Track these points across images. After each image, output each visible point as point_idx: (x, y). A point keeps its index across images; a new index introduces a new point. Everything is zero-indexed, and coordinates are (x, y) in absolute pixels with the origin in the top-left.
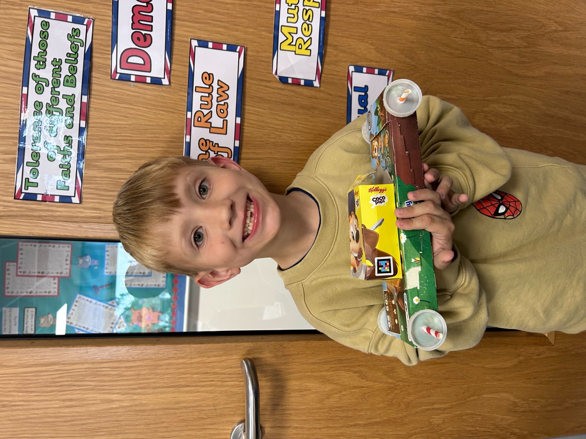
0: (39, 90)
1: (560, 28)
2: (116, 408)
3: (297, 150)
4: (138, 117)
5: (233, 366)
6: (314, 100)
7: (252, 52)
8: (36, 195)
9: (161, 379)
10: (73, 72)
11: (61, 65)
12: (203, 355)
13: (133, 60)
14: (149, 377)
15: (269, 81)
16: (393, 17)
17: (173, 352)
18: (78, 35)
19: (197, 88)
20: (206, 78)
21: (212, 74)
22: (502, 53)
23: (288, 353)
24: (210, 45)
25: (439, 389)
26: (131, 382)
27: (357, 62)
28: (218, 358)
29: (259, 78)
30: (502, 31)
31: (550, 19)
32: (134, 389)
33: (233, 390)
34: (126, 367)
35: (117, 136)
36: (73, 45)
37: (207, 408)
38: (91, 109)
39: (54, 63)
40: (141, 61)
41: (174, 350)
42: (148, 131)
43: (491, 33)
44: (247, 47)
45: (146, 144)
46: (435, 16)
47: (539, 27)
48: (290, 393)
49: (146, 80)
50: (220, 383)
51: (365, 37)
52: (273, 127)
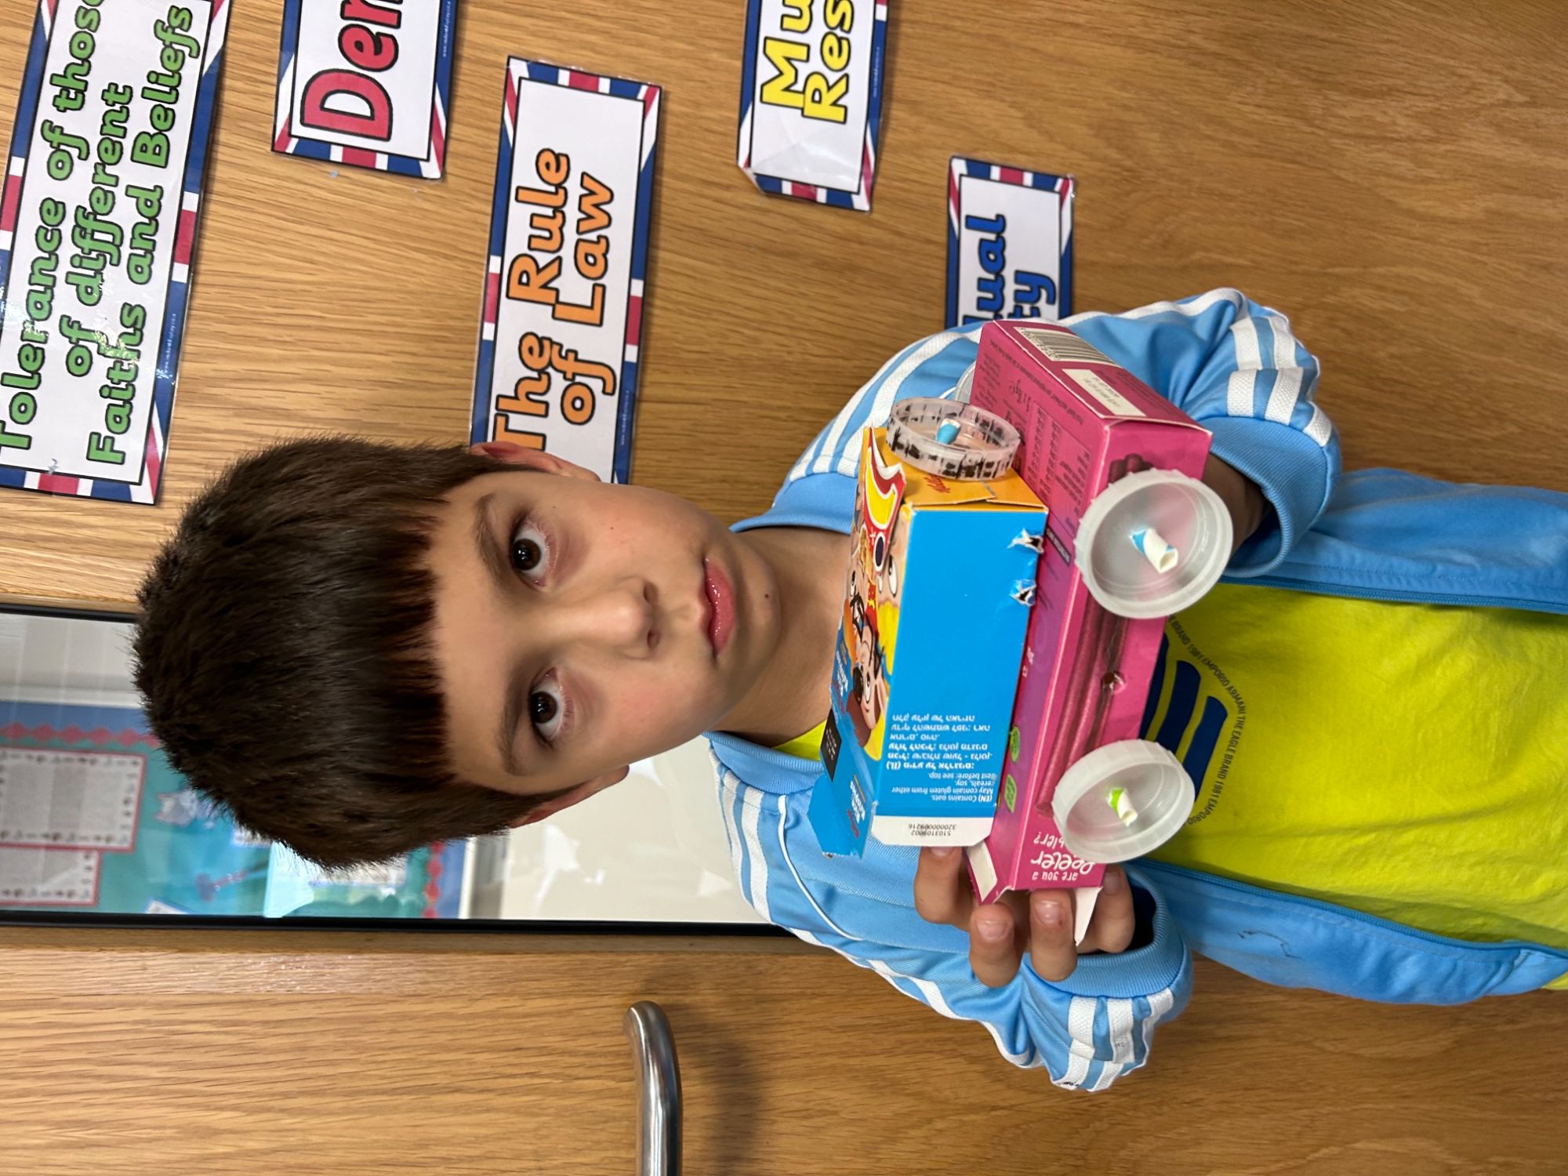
0: (59, 168)
1: (1520, 98)
2: (226, 1156)
3: (804, 383)
4: (347, 265)
5: (603, 1029)
6: (853, 245)
7: (683, 105)
8: (22, 472)
9: (374, 1066)
10: (161, 125)
11: (128, 103)
12: (508, 988)
13: (340, 102)
14: (336, 1056)
15: (728, 188)
16: (1069, 37)
17: (418, 975)
18: (185, 26)
19: (521, 191)
20: (548, 165)
21: (567, 156)
22: (1367, 152)
23: (769, 991)
24: (564, 77)
25: (1227, 1121)
26: (278, 1073)
27: (976, 150)
28: (555, 1002)
29: (699, 175)
30: (1365, 94)
31: (1490, 72)
32: (286, 1095)
33: (600, 1105)
34: (265, 1023)
35: (278, 315)
36: (169, 52)
37: (515, 1165)
38: (207, 233)
39: (111, 97)
40: (361, 107)
41: (419, 971)
42: (373, 305)
43: (1335, 96)
44: (669, 89)
45: (365, 342)
46: (1184, 44)
47: (1463, 90)
48: (774, 1122)
49: (374, 162)
50: (557, 1083)
51: (994, 85)
52: (738, 313)
